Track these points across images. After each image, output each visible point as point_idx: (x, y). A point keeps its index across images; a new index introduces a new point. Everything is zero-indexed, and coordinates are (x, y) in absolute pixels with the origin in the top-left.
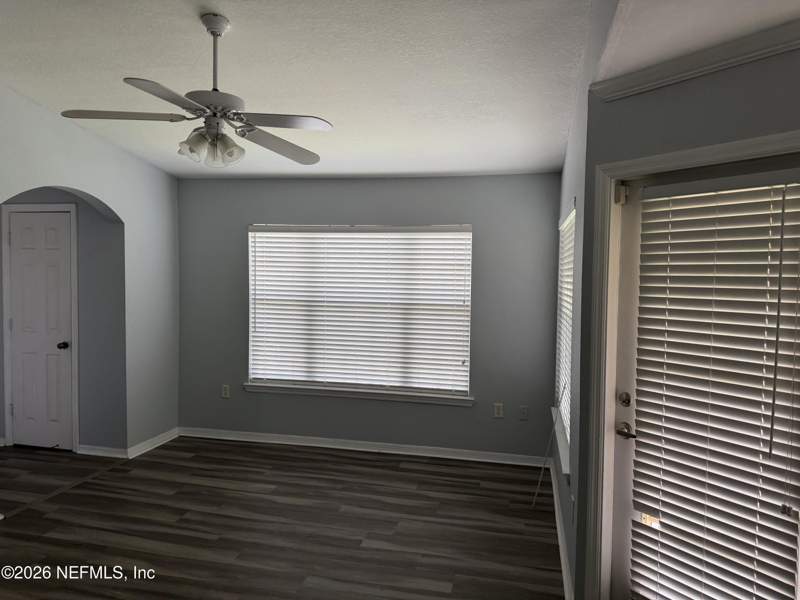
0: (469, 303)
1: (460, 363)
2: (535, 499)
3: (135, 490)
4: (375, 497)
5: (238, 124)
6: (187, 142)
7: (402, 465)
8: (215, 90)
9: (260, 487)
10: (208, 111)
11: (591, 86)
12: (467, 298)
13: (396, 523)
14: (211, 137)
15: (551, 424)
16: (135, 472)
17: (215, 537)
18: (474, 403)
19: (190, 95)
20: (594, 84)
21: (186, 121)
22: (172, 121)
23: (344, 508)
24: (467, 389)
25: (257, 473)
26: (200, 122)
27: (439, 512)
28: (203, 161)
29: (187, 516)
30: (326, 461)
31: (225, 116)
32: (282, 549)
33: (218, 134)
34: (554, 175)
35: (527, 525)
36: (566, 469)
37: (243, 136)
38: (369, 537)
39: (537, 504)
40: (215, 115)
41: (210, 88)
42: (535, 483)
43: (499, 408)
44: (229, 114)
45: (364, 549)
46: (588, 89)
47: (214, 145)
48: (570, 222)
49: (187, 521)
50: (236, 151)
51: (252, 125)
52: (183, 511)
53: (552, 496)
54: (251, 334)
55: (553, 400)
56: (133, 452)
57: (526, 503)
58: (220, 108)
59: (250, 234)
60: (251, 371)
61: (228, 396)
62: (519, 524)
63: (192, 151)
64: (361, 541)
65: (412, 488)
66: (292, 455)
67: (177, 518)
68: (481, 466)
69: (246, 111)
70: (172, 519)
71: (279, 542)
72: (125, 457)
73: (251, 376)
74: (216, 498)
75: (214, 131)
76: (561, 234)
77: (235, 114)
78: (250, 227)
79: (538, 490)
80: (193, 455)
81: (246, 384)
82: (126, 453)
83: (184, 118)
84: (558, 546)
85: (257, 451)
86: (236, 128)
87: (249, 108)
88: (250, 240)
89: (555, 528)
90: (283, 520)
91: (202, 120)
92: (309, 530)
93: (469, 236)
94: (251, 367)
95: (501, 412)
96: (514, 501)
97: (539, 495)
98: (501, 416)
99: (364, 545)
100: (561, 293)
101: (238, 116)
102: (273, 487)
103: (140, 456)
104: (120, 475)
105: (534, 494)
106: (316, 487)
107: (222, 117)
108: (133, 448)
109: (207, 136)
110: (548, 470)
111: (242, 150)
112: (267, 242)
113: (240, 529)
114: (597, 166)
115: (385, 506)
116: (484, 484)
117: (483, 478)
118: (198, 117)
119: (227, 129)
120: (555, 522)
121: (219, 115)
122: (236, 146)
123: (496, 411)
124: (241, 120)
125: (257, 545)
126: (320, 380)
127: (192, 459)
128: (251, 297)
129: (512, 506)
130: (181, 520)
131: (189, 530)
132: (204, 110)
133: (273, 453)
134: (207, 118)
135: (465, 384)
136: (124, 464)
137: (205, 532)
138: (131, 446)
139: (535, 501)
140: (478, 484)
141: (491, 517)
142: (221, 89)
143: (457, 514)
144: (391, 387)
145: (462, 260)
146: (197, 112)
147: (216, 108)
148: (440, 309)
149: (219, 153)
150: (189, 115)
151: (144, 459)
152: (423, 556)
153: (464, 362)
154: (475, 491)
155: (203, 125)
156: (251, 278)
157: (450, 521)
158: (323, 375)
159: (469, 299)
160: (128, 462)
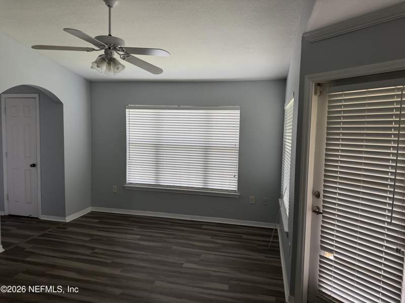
0: (238, 146)
1: (233, 176)
4: (190, 242)
5: (122, 53)
6: (96, 62)
7: (203, 227)
8: (110, 35)
9: (133, 237)
10: (106, 46)
11: (303, 34)
12: (237, 144)
13: (200, 255)
14: (108, 59)
15: (279, 207)
16: (70, 229)
17: (110, 261)
18: (240, 196)
19: (97, 38)
22: (88, 51)
23: (174, 247)
24: (236, 189)
25: (131, 230)
26: (102, 52)
27: (222, 250)
28: (104, 72)
29: (96, 251)
30: (165, 224)
31: (115, 49)
32: (144, 267)
33: (111, 58)
34: (282, 81)
35: (266, 257)
36: (286, 229)
37: (124, 59)
38: (186, 262)
40: (110, 48)
41: (108, 35)
42: (270, 236)
44: (117, 48)
45: (184, 268)
46: (301, 36)
47: (109, 64)
48: (291, 105)
49: (96, 253)
50: (120, 66)
51: (128, 53)
52: (94, 248)
53: (278, 243)
54: (127, 161)
55: (280, 195)
56: (68, 219)
57: (266, 246)
58: (112, 45)
59: (127, 110)
60: (127, 179)
61: (116, 191)
62: (261, 257)
63: (98, 67)
64: (183, 264)
65: (208, 238)
66: (148, 221)
67: (91, 251)
68: (243, 227)
69: (126, 46)
70: (88, 252)
71: (142, 264)
72: (64, 221)
73: (128, 182)
74: (110, 242)
75: (109, 56)
76: (286, 111)
77: (120, 48)
78: (127, 107)
79: (271, 240)
80: (98, 220)
81: (125, 186)
82: (65, 219)
83: (94, 50)
84: (281, 267)
85: (132, 219)
86: (121, 55)
87: (127, 45)
88: (127, 113)
89: (280, 258)
90: (144, 253)
91: (103, 51)
93: (239, 112)
94: (127, 177)
95: (254, 201)
96: (259, 245)
97: (272, 242)
98: (253, 203)
99: (184, 266)
100: (285, 141)
101: (122, 49)
102: (139, 237)
103: (71, 221)
104: (62, 230)
105: (269, 242)
106: (160, 237)
107: (113, 49)
109: (106, 59)
110: (276, 230)
111: (124, 67)
112: (135, 114)
113: (122, 257)
114: (306, 76)
115: (194, 246)
116: (244, 236)
117: (244, 234)
118: (102, 49)
119: (116, 56)
120: (280, 255)
121: (111, 48)
122: (121, 64)
123: (251, 200)
124: (123, 51)
125: (130, 265)
126: (163, 184)
127: (98, 223)
128: (128, 142)
129: (258, 247)
130: (93, 253)
131: (97, 257)
132: (104, 46)
133: (138, 220)
134: (106, 50)
135: (235, 187)
136: (63, 225)
137: (105, 259)
138: (67, 216)
139: (269, 245)
140: (241, 236)
141: (248, 252)
142: (113, 35)
143: (231, 251)
144: (198, 188)
145: (235, 124)
146: (101, 47)
147: (110, 45)
148: (224, 149)
149: (112, 68)
150: (96, 48)
151: (73, 222)
152: (214, 271)
153: (235, 176)
154: (240, 240)
155: (104, 53)
156: (127, 132)
157: (227, 254)
158: (163, 182)
159: (238, 144)
160: (66, 224)
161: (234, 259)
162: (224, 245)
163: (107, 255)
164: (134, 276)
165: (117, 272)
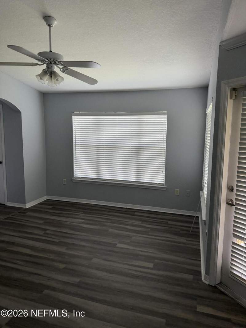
0: (165, 146)
1: (161, 172)
2: (191, 229)
3: (28, 221)
4: (124, 226)
5: (61, 67)
6: (39, 75)
7: (136, 214)
8: (51, 51)
9: (78, 220)
10: (47, 61)
12: (164, 144)
13: (132, 237)
14: (49, 73)
15: (199, 198)
16: (29, 213)
17: (58, 241)
18: (166, 189)
19: (40, 54)
20: (222, 42)
21: (38, 66)
22: (32, 66)
23: (110, 230)
24: (164, 183)
25: (76, 215)
26: (44, 67)
27: (150, 234)
28: (46, 84)
29: (47, 232)
30: (105, 211)
31: (55, 63)
32: (84, 246)
33: (52, 71)
34: (205, 88)
35: (187, 240)
36: (204, 218)
37: (64, 72)
38: (120, 243)
39: (192, 231)
40: (51, 63)
41: (48, 51)
42: (191, 223)
43: (177, 191)
44: (56, 62)
45: (118, 248)
46: (219, 44)
47: (50, 76)
48: (210, 109)
49: (48, 234)
50: (60, 78)
51: (67, 67)
52: (45, 230)
53: (199, 228)
54: (74, 159)
56: (28, 206)
57: (187, 231)
58: (52, 60)
59: (73, 117)
60: (74, 174)
61: (66, 184)
62: (183, 240)
63: (41, 79)
64: (116, 244)
65: (139, 223)
66: (91, 208)
67: (43, 232)
68: (169, 215)
69: (64, 60)
70: (41, 233)
71: (83, 243)
72: (25, 207)
73: (75, 176)
74: (60, 225)
75: (51, 70)
76: (207, 115)
77: (59, 62)
78: (73, 114)
79: (192, 226)
80: (52, 207)
81: (72, 179)
82: (25, 206)
83: (38, 64)
84: (200, 250)
85: (78, 206)
86: (60, 68)
87: (66, 59)
88: (73, 119)
89: (199, 242)
90: (86, 234)
91: (45, 65)
92: (96, 239)
93: (166, 116)
94: (74, 172)
95: (178, 192)
96: (181, 230)
97: (193, 228)
98: (178, 194)
99: (117, 246)
100: (206, 141)
101: (61, 63)
102: (82, 221)
103: (30, 207)
104: (22, 214)
105: (190, 227)
106: (99, 221)
107: (54, 63)
108: (28, 204)
109: (47, 72)
110: (198, 217)
111: (63, 78)
112: (80, 120)
113: (68, 238)
114: (222, 82)
115: (127, 230)
116: (169, 222)
117: (169, 220)
118: (44, 64)
119: (57, 69)
120: (199, 239)
121: (52, 63)
122: (60, 76)
123: (176, 192)
124: (62, 65)
125: (73, 244)
126: (102, 178)
127: (51, 209)
128: (74, 143)
129: (181, 232)
130: (45, 233)
131: (48, 237)
132: (45, 60)
133: (84, 207)
134: (47, 64)
135: (163, 181)
136: (24, 210)
137: (53, 238)
138: (27, 203)
139: (191, 230)
140: (167, 222)
141: (172, 236)
142: (53, 51)
143: (157, 235)
144: (131, 181)
145: (163, 127)
146: (43, 62)
147: (50, 60)
148: (153, 149)
149: (53, 80)
150: (40, 63)
151: (32, 208)
152: (142, 251)
153: (162, 171)
154: (165, 225)
155: (46, 68)
156: (74, 135)
157: (154, 237)
158: (103, 176)
159: (166, 144)
160: (26, 209)
161: (159, 241)
162: (153, 229)
163: (56, 236)
164: (76, 254)
165: (63, 250)
